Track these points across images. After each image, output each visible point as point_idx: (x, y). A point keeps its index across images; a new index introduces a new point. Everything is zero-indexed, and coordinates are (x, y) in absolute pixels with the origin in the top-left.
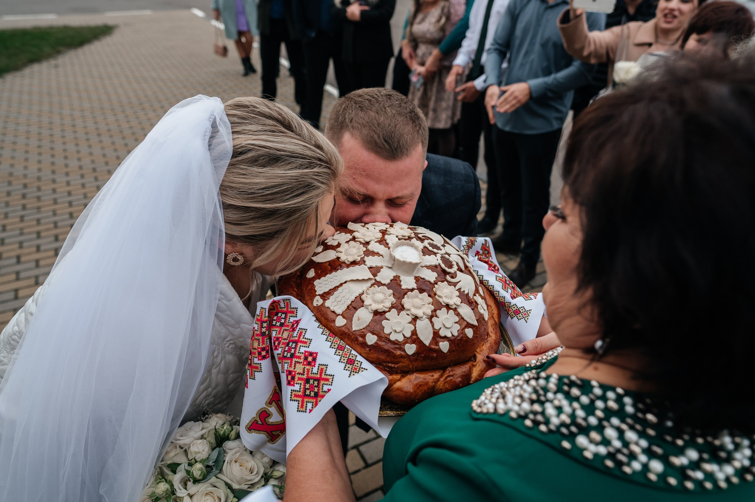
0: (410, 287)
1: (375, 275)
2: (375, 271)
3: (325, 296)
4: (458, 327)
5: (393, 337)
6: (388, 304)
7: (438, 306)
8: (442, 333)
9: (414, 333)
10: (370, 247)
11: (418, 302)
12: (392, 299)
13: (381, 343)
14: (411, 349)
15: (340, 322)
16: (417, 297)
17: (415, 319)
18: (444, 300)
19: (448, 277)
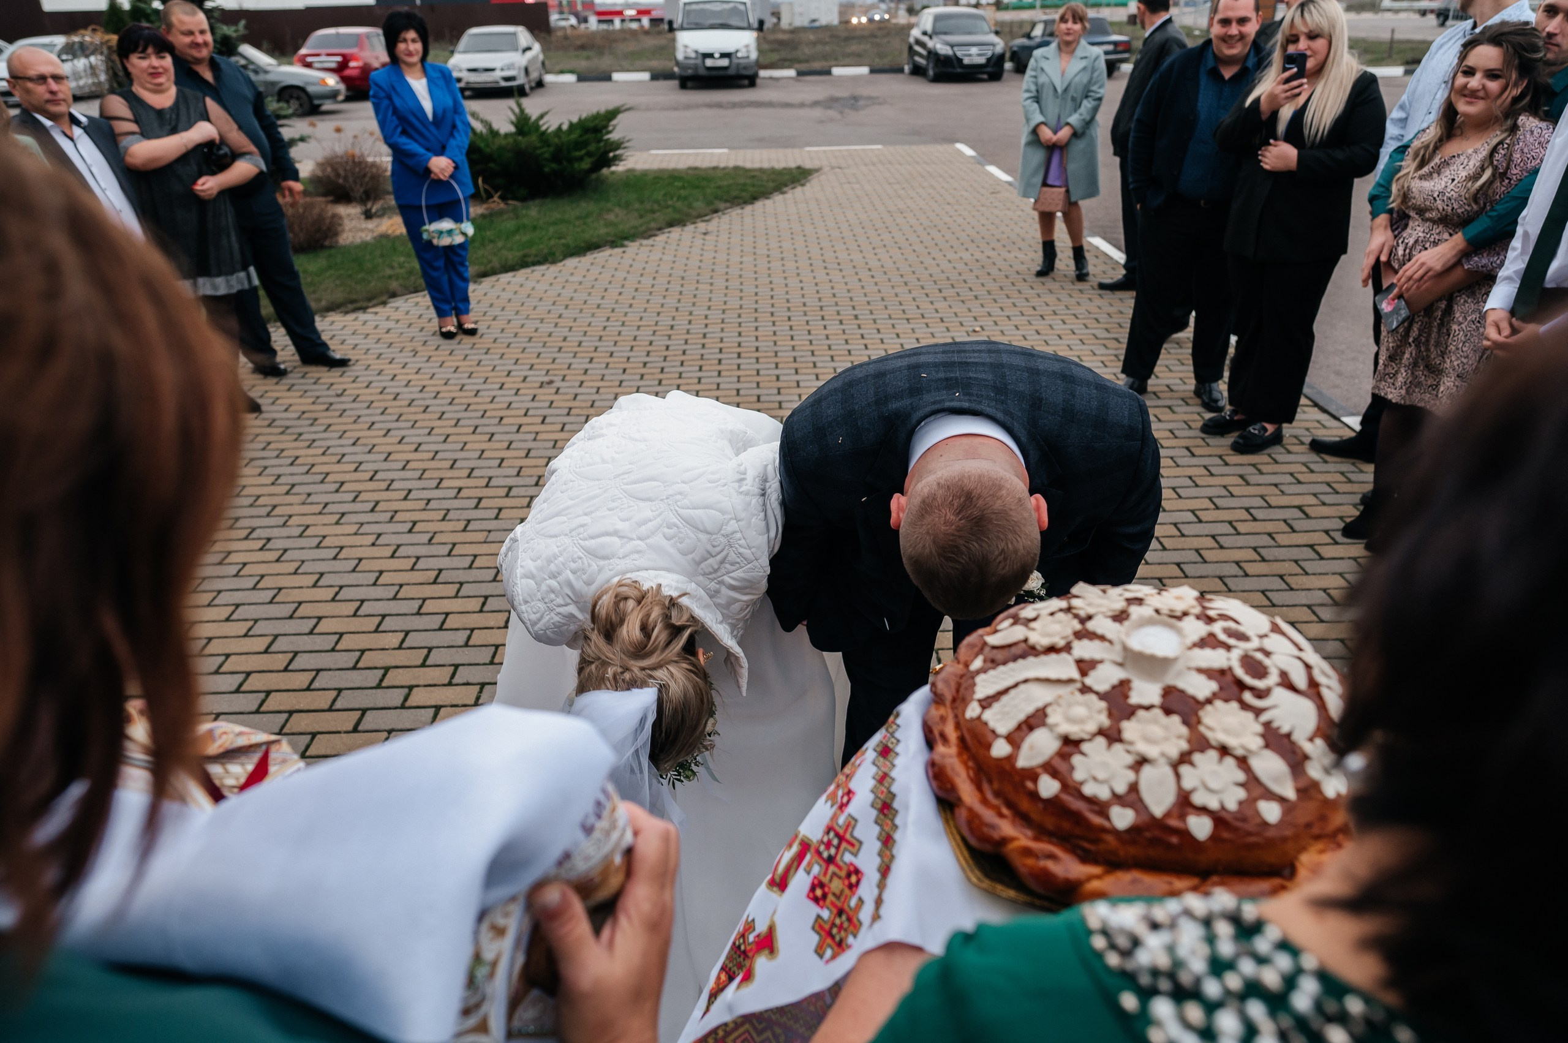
0: (1146, 702)
1: (1084, 673)
2: (1085, 666)
3: (986, 703)
4: (1241, 794)
5: (1088, 790)
6: (1092, 727)
7: (1200, 744)
8: (1198, 799)
9: (1134, 788)
10: (1091, 625)
11: (1156, 731)
12: (1104, 720)
13: (1066, 798)
14: (1122, 818)
15: (1000, 749)
16: (1155, 721)
17: (1141, 762)
18: (1217, 736)
19: (1248, 696)
